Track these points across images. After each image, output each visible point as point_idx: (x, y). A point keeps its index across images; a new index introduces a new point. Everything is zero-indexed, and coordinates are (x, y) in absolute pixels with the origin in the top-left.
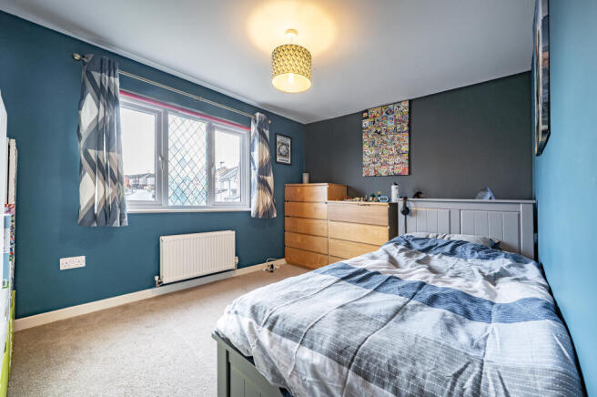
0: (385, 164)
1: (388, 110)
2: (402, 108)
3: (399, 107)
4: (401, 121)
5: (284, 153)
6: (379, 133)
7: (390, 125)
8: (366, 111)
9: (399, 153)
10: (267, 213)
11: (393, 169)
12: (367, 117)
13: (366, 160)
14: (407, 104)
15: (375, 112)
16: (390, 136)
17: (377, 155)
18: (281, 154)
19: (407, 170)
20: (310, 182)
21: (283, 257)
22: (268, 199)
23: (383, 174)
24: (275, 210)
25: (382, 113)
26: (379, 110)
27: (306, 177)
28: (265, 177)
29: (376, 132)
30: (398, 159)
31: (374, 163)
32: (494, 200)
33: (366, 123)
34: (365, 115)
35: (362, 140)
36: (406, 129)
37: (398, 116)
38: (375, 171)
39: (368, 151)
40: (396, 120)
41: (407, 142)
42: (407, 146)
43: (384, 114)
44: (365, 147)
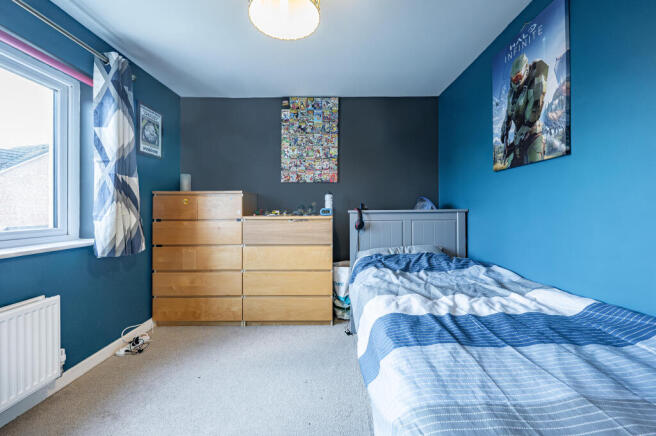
0: (310, 168)
1: (315, 103)
2: (330, 105)
3: (328, 103)
4: (329, 120)
5: (151, 138)
6: (304, 130)
7: (318, 121)
8: (287, 99)
9: (327, 157)
10: (131, 243)
11: (320, 175)
12: (288, 107)
13: (285, 162)
14: (337, 102)
15: (298, 103)
16: (317, 135)
17: (300, 157)
18: (147, 140)
19: (336, 177)
20: (194, 187)
21: (150, 315)
22: (132, 220)
23: (308, 181)
24: (143, 238)
25: (308, 106)
26: (304, 100)
27: (186, 180)
28: (127, 178)
29: (300, 127)
30: (326, 164)
31: (296, 166)
32: (435, 210)
33: (286, 114)
34: (285, 103)
35: (280, 135)
36: (335, 129)
37: (327, 113)
38: (298, 176)
39: (288, 151)
40: (324, 118)
41: (336, 145)
42: (336, 150)
43: (310, 107)
44: (285, 144)
